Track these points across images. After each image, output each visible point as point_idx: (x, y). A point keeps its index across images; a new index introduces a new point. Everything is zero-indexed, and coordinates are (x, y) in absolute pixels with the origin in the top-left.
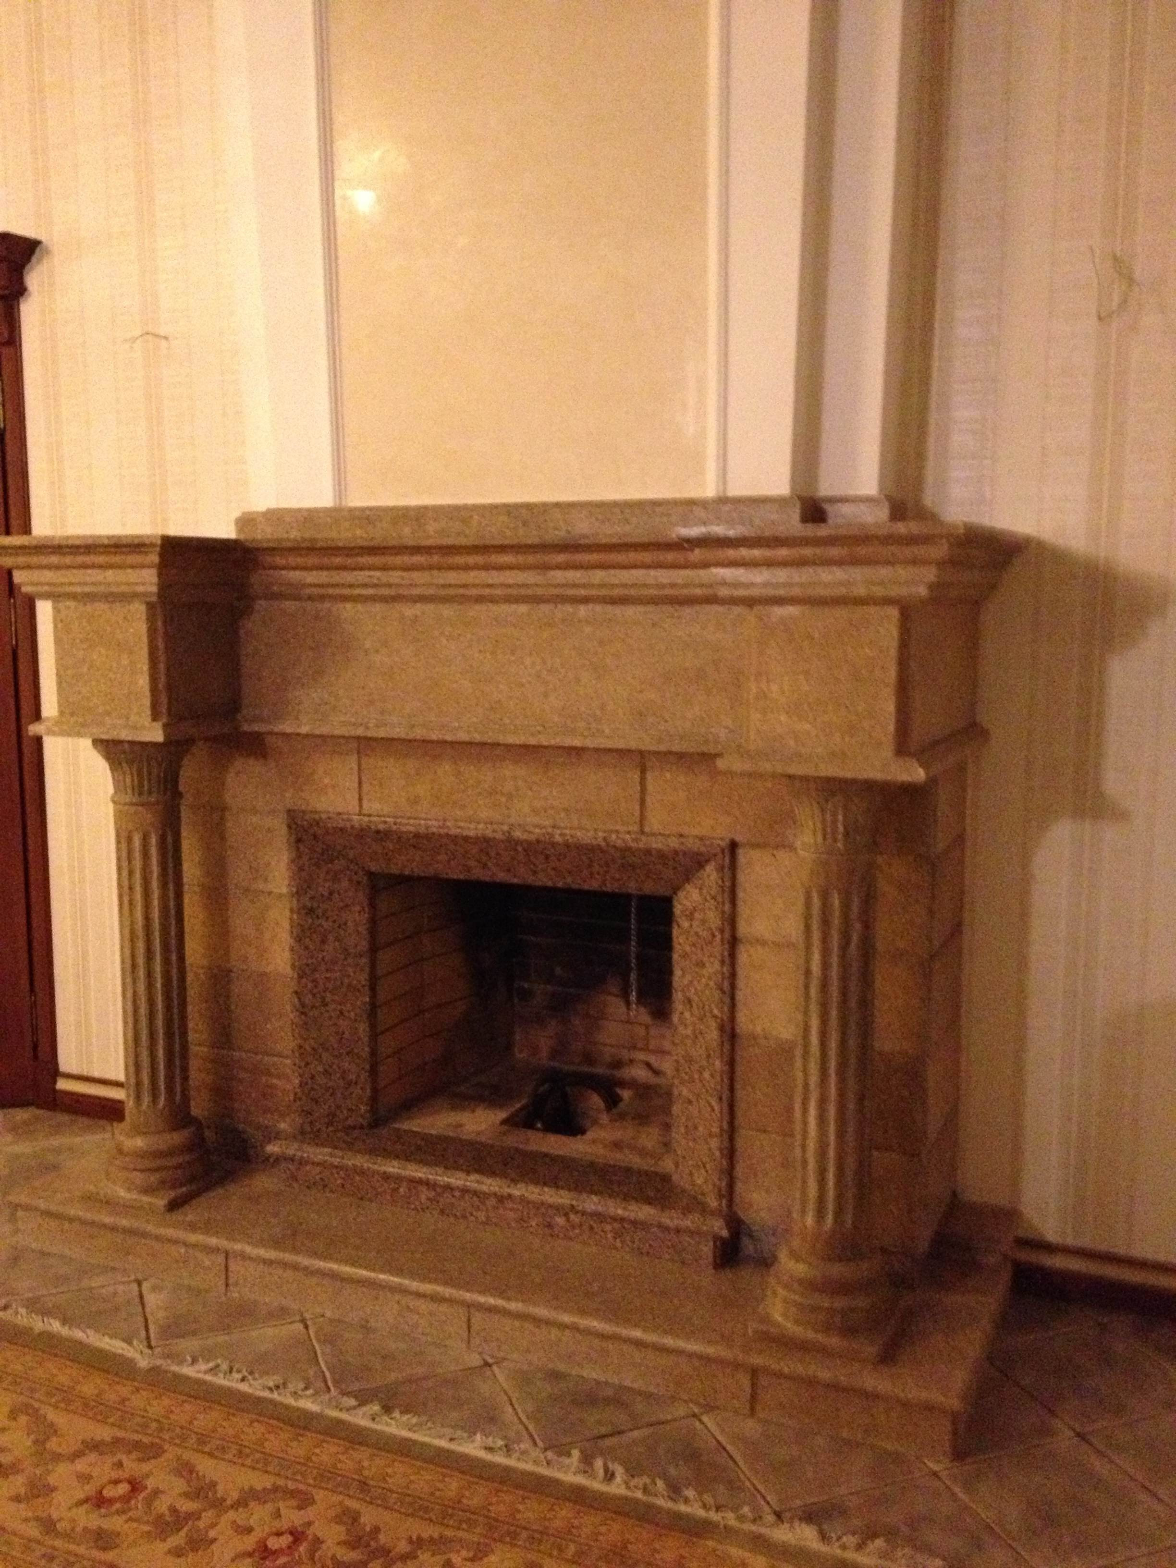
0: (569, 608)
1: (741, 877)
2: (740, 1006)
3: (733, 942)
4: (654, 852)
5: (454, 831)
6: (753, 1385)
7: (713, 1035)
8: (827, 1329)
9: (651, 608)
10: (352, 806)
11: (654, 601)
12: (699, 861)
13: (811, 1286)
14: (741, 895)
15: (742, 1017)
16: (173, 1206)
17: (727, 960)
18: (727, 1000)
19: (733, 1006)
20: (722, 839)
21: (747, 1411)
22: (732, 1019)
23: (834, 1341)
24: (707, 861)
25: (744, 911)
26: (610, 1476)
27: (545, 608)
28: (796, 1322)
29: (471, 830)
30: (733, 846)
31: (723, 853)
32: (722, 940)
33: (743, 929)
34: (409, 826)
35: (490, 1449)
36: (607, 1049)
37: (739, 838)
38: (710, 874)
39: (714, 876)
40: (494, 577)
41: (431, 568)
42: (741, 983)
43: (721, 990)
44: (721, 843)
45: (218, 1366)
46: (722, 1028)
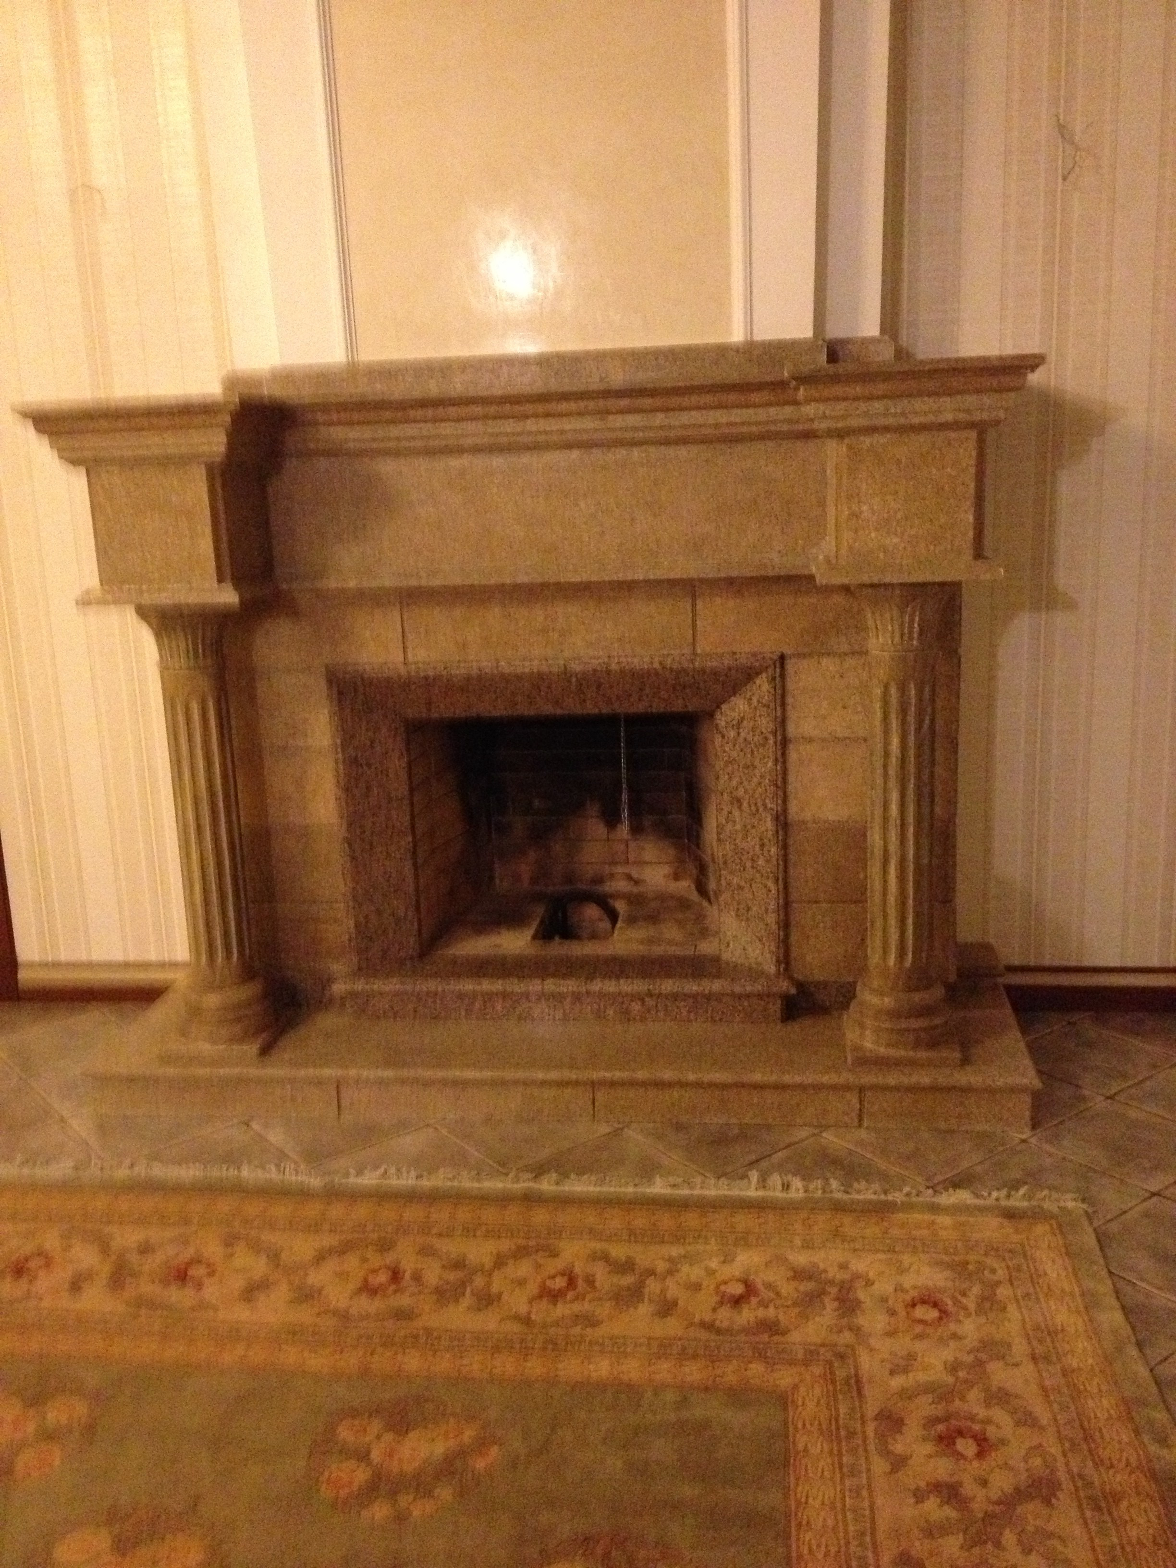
0: (623, 452)
1: (790, 685)
2: (791, 797)
3: (784, 743)
4: (708, 671)
5: (507, 670)
6: (861, 1102)
7: (769, 824)
8: (917, 1045)
9: (703, 447)
10: (397, 657)
11: (705, 441)
12: (749, 674)
13: (895, 1014)
14: (789, 700)
15: (793, 808)
16: (265, 1051)
17: (781, 760)
18: (780, 793)
19: (785, 800)
20: (772, 653)
21: (856, 1123)
22: (785, 811)
23: (923, 1054)
24: (758, 674)
25: (792, 714)
26: (786, 1187)
27: (597, 453)
28: (888, 1045)
29: (525, 668)
30: (782, 658)
31: (774, 664)
32: (775, 743)
33: (792, 729)
34: (459, 671)
35: (674, 1186)
36: (589, 867)
37: (787, 651)
38: (762, 685)
39: (766, 687)
40: (553, 425)
41: (486, 417)
42: (791, 778)
43: (776, 785)
44: (772, 656)
45: (386, 1172)
46: (777, 818)
